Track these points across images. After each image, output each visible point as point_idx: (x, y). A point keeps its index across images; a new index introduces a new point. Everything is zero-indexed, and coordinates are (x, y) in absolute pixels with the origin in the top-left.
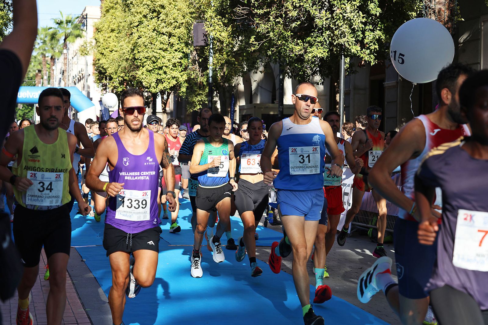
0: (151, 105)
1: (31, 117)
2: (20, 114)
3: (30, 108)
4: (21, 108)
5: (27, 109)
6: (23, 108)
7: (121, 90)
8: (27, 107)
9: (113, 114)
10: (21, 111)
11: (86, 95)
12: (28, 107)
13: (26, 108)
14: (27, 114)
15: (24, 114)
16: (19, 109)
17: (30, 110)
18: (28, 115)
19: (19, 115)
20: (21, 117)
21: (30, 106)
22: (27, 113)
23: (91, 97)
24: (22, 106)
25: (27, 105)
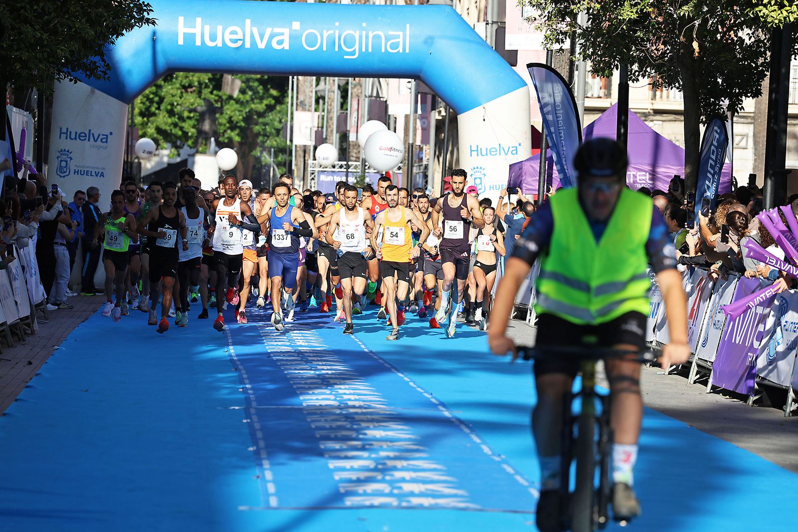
0: (766, 83)
1: (278, 131)
2: (235, 119)
3: (274, 92)
4: (236, 94)
5: (261, 99)
6: (243, 91)
7: (634, 16)
8: (260, 89)
9: (600, 118)
10: (237, 106)
11: (491, 41)
12: (266, 90)
13: (255, 92)
14: (261, 120)
15: (248, 119)
16: (231, 97)
17: (273, 102)
18: (265, 124)
19: (230, 121)
20: (237, 131)
21: (274, 88)
22: (261, 115)
23: (508, 47)
24: (238, 84)
25: (261, 82)
